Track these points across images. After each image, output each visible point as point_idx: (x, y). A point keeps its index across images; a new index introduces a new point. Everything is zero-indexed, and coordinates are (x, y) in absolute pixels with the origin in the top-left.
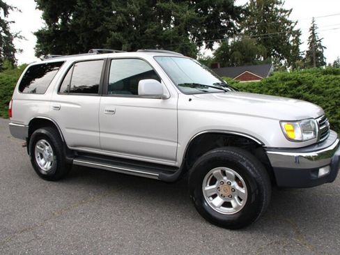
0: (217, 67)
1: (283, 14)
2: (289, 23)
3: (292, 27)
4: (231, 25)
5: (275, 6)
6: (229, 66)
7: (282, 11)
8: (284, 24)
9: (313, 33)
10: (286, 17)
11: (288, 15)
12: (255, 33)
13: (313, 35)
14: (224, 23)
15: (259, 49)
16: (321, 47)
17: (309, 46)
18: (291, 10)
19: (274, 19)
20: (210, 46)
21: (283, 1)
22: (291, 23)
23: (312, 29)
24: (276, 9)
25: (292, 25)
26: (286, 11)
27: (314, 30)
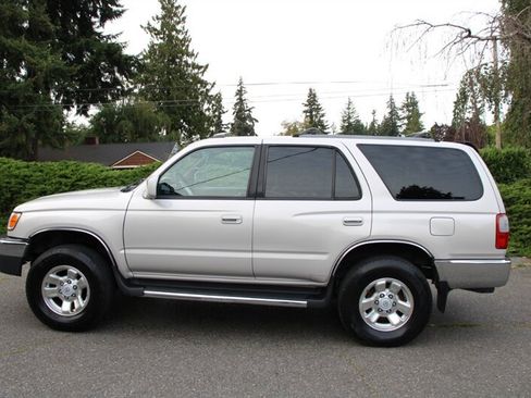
0: (94, 143)
1: (196, 71)
2: (204, 84)
3: (208, 90)
4: (116, 82)
5: (185, 58)
6: (114, 142)
7: (194, 66)
8: (196, 85)
9: (240, 99)
10: (200, 76)
11: (203, 72)
12: (154, 94)
13: (241, 101)
14: (106, 78)
15: (160, 119)
16: (252, 120)
17: (233, 117)
18: (207, 66)
19: (183, 76)
20: (83, 111)
21: (195, 53)
22: (206, 84)
23: (240, 93)
24: (186, 62)
25: (208, 87)
26: (199, 67)
27: (241, 95)
